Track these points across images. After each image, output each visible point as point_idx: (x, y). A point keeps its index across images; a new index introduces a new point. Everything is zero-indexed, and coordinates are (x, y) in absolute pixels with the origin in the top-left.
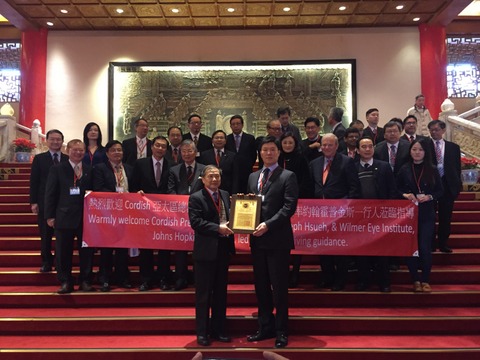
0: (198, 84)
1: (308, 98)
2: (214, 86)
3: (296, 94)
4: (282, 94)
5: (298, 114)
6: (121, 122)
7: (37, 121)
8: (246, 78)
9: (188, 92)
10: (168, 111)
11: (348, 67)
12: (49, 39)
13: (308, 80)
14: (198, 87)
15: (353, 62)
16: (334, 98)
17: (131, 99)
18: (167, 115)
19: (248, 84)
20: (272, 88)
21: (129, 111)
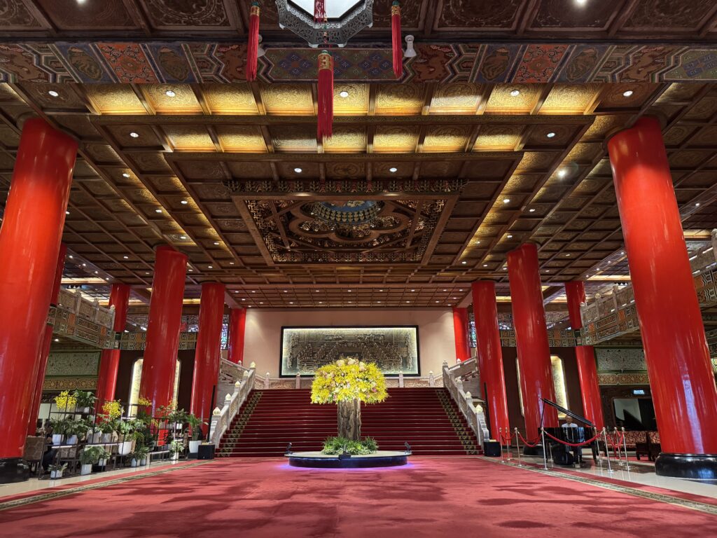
0: (331, 338)
1: (392, 346)
2: (340, 339)
3: (386, 344)
4: (378, 344)
5: (388, 356)
6: (286, 361)
7: (240, 361)
8: (358, 335)
9: (325, 343)
10: (313, 354)
11: (415, 329)
12: (247, 313)
13: (392, 337)
14: (331, 340)
15: (417, 327)
16: (407, 346)
17: (293, 347)
18: (313, 356)
19: (359, 338)
20: (373, 340)
21: (291, 354)
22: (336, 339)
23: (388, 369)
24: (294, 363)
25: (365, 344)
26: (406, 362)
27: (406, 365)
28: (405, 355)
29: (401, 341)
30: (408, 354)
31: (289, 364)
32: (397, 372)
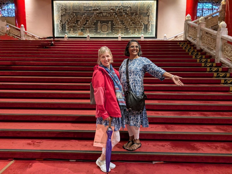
0: (90, 9)
1: (137, 16)
2: (97, 10)
3: (132, 14)
5: (133, 23)
6: (58, 26)
7: (22, 25)
8: (111, 7)
9: (86, 13)
10: (77, 21)
11: (155, 2)
13: (137, 8)
14: (90, 11)
17: (62, 16)
18: (77, 23)
19: (111, 9)
20: (122, 11)
21: (61, 21)
22: (94, 10)
23: (132, 34)
24: (63, 28)
25: (116, 14)
26: (146, 28)
27: (147, 30)
28: (146, 23)
29: (144, 12)
30: (149, 22)
31: (60, 29)
32: (140, 36)
